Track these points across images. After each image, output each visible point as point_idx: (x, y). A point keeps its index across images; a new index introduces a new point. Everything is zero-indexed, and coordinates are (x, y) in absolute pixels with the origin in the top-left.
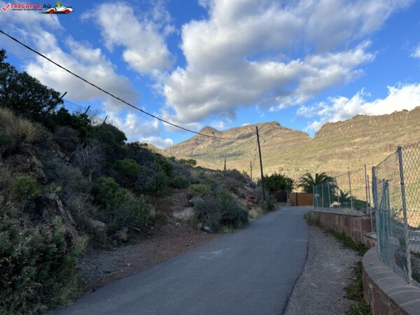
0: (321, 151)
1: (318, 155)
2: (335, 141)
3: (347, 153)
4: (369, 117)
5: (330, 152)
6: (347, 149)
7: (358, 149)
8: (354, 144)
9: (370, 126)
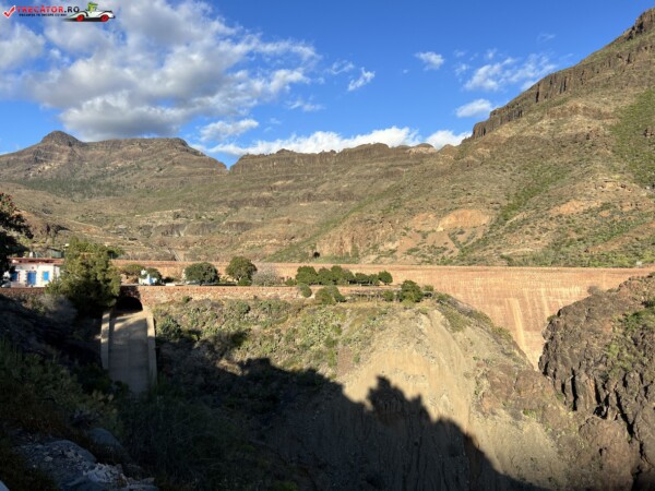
0: (234, 194)
1: (230, 199)
2: (254, 181)
3: (264, 199)
4: (295, 153)
5: (245, 195)
6: (266, 194)
7: (278, 194)
8: (275, 187)
9: (295, 165)
